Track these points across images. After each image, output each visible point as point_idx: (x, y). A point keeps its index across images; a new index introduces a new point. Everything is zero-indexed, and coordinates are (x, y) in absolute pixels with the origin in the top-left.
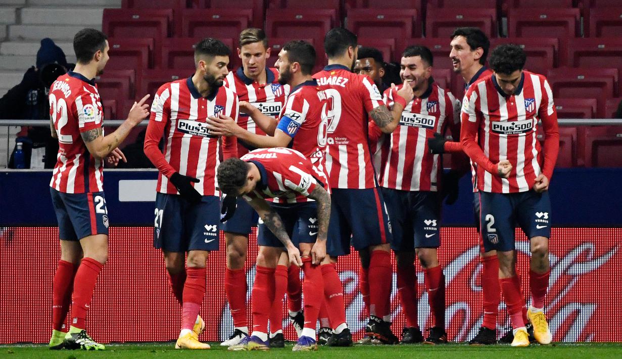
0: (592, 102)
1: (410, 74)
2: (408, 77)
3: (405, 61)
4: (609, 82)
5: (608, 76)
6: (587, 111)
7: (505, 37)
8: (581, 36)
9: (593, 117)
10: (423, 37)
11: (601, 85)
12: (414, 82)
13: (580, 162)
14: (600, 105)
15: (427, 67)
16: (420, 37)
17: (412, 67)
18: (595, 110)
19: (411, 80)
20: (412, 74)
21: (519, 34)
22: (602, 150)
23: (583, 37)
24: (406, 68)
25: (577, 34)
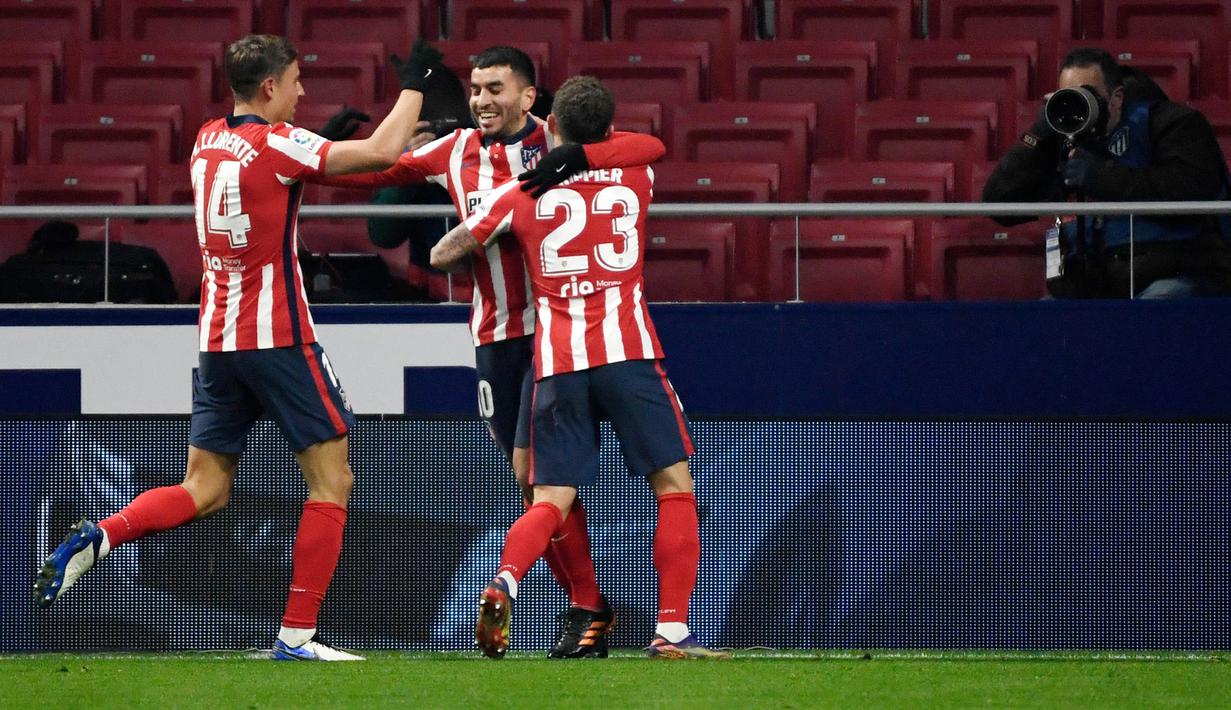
0: (943, 169)
1: (490, 102)
2: (486, 108)
3: (479, 75)
4: (979, 128)
5: (976, 118)
6: (935, 188)
7: (770, 38)
8: (923, 37)
9: (947, 199)
10: (606, 39)
11: (964, 135)
12: (499, 118)
13: (922, 289)
14: (961, 175)
15: (524, 87)
16: (600, 38)
17: (493, 87)
18: (950, 184)
19: (493, 115)
20: (494, 103)
21: (797, 33)
22: (964, 265)
23: (927, 38)
24: (483, 91)
25: (915, 33)
